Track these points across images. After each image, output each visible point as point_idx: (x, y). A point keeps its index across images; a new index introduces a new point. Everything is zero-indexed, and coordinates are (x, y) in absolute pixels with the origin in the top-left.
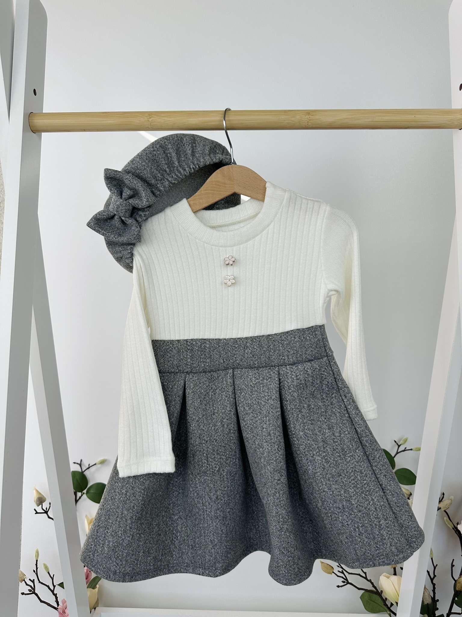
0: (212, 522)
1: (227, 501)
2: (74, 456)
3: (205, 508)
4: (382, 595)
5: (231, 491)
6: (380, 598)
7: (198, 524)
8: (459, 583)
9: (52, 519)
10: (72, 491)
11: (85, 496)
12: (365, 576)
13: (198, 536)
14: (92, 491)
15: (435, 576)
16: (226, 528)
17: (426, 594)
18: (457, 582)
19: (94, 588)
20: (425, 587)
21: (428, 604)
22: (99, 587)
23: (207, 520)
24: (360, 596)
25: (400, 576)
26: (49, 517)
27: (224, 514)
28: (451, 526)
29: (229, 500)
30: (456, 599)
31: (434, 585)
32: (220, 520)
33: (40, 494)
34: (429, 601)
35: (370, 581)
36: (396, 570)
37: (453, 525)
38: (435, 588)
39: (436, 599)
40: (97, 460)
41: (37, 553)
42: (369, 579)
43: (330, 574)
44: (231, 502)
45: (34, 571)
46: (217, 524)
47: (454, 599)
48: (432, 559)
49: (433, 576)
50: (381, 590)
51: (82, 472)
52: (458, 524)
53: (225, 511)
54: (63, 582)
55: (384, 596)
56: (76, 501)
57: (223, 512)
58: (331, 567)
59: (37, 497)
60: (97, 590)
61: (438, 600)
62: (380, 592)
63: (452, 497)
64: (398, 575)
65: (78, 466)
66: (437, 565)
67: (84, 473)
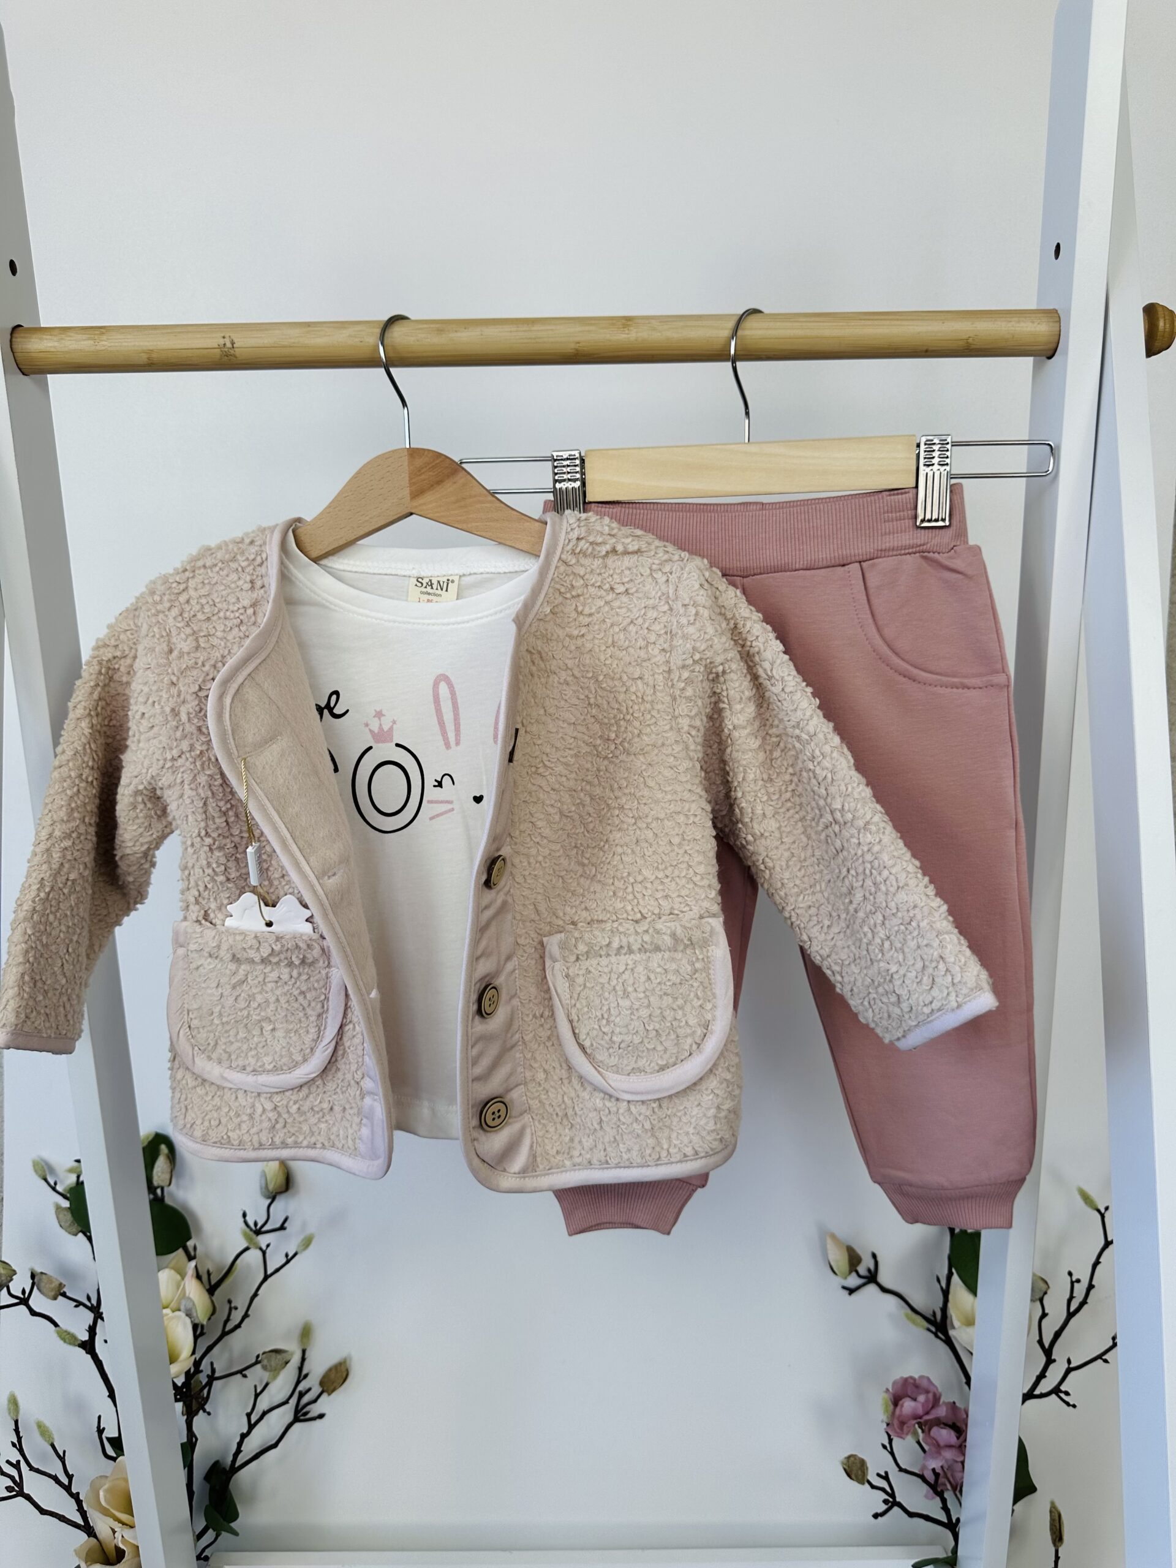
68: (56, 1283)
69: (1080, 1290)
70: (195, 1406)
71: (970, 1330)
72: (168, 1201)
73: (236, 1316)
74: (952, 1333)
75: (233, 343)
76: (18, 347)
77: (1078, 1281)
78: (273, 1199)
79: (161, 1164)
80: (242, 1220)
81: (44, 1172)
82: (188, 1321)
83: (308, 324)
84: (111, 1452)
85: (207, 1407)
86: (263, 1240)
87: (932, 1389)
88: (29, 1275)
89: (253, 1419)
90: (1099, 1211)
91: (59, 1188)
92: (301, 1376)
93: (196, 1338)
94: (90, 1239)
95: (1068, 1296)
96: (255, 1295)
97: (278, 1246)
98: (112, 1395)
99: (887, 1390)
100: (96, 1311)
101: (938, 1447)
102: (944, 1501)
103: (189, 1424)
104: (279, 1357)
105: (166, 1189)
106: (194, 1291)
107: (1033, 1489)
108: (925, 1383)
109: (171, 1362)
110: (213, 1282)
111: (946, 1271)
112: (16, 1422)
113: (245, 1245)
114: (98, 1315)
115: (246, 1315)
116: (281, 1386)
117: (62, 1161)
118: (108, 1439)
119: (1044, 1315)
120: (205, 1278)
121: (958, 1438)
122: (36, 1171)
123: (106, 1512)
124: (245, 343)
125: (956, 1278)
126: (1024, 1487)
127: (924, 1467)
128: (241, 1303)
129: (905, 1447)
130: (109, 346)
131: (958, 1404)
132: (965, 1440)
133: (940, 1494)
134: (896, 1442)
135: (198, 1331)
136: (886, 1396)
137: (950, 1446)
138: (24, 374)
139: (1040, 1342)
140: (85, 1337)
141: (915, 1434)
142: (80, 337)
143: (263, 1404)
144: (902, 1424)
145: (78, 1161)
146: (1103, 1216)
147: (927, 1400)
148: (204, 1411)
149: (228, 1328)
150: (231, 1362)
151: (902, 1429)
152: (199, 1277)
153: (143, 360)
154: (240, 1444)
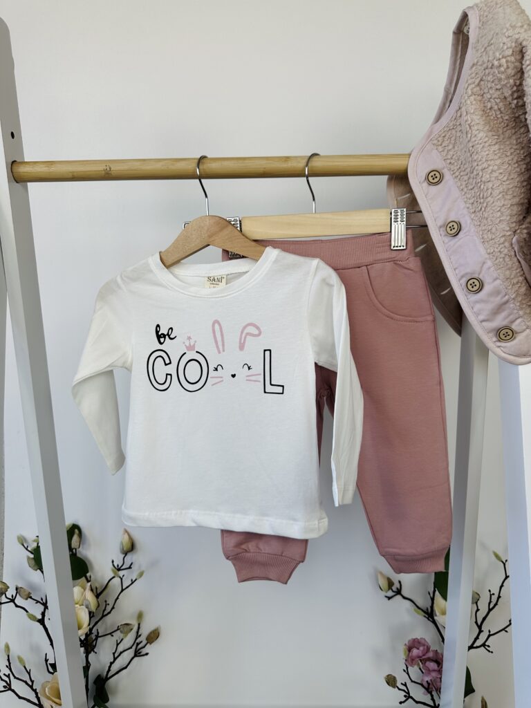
9: (22, 608)
26: (17, 606)
41: (7, 647)
45: (7, 666)
68: (27, 593)
69: (494, 599)
70: (89, 649)
71: (444, 617)
72: (78, 555)
73: (109, 608)
74: (435, 618)
75: (110, 168)
76: (14, 170)
77: (493, 594)
78: (126, 554)
79: (75, 538)
80: (111, 564)
81: (22, 541)
82: (87, 610)
83: (144, 160)
84: (51, 670)
85: (95, 650)
86: (121, 573)
87: (426, 644)
88: (15, 588)
89: (116, 656)
90: (503, 562)
91: (29, 549)
92: (138, 636)
93: (90, 618)
94: (42, 572)
95: (489, 601)
96: (117, 598)
97: (128, 576)
98: (52, 644)
99: (406, 645)
100: (45, 605)
101: (429, 671)
102: (432, 696)
103: (87, 658)
104: (128, 627)
105: (77, 550)
106: (90, 596)
107: (473, 691)
108: (423, 641)
109: (79, 629)
110: (99, 592)
111: (433, 589)
112: (8, 656)
113: (113, 575)
114: (46, 607)
115: (113, 608)
116: (129, 640)
117: (30, 536)
118: (50, 664)
119: (478, 610)
120: (95, 591)
121: (438, 666)
122: (19, 541)
123: (48, 698)
124: (116, 168)
125: (437, 593)
126: (469, 690)
127: (423, 680)
128: (111, 602)
129: (414, 671)
130: (54, 169)
131: (439, 651)
132: (442, 667)
133: (430, 693)
134: (410, 668)
135: (91, 615)
136: (405, 647)
137: (434, 670)
138: (17, 182)
139: (476, 622)
140: (40, 617)
141: (418, 665)
142: (42, 166)
143: (121, 648)
144: (413, 660)
145: (38, 537)
146: (504, 565)
147: (424, 649)
148: (94, 651)
149: (105, 614)
150: (106, 629)
151: (412, 663)
152: (92, 590)
153: (70, 176)
154: (110, 667)
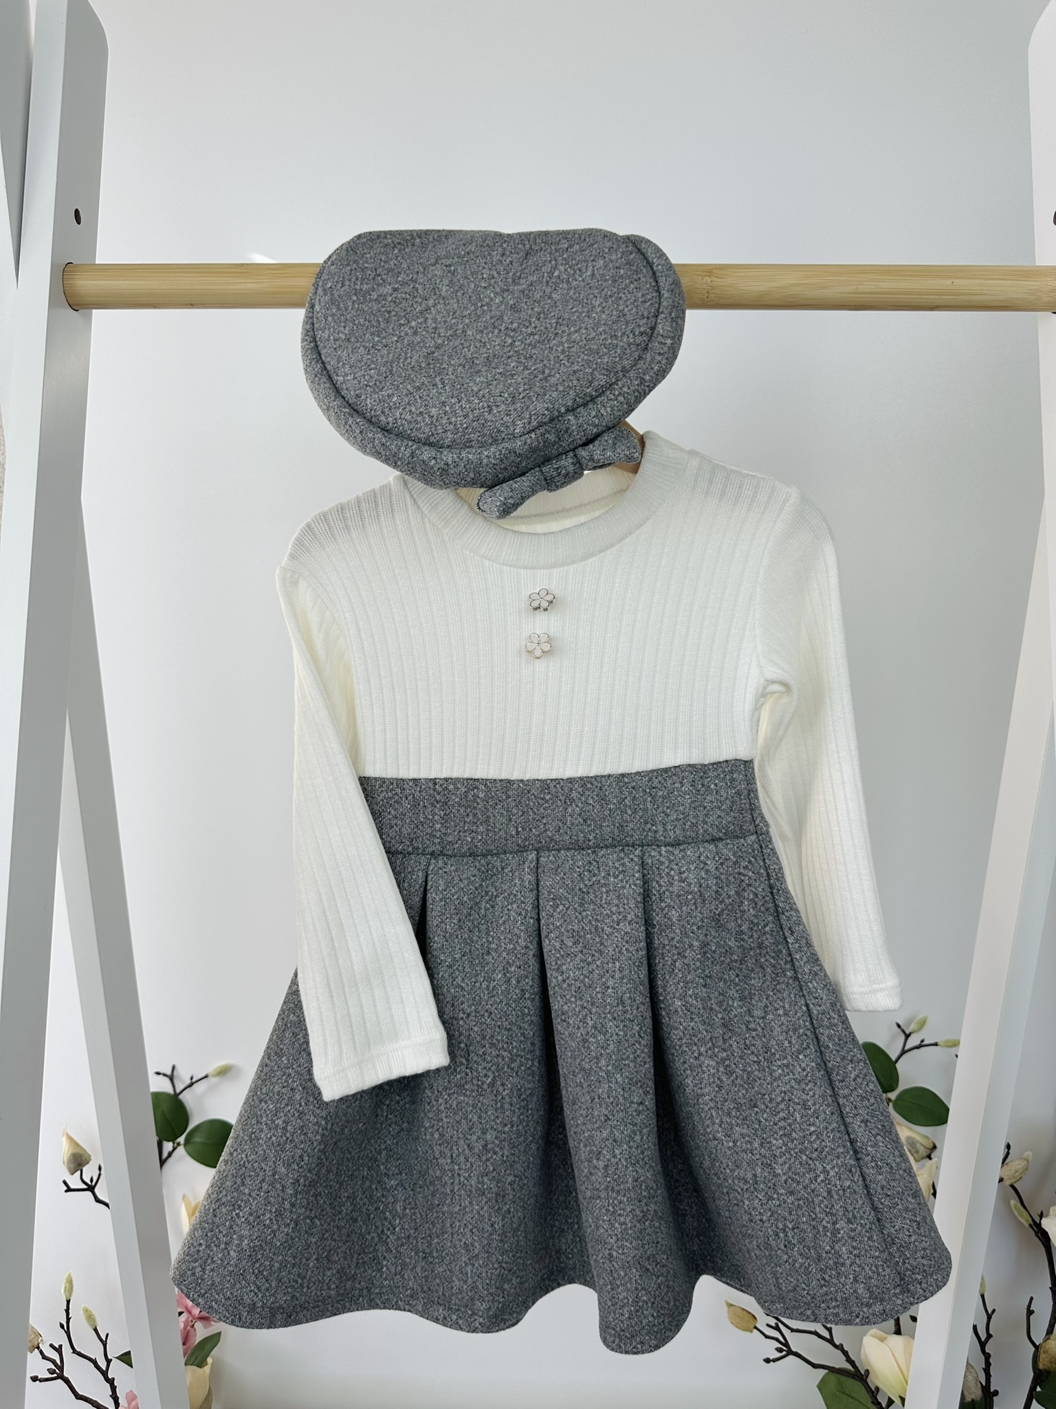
0: (471, 1203)
1: (507, 1157)
2: (157, 1057)
3: (456, 1168)
4: (868, 1380)
5: (519, 1134)
6: (863, 1388)
7: (439, 1205)
8: (1044, 1352)
9: (107, 1205)
10: (155, 1139)
11: (181, 1151)
12: (828, 1337)
13: (438, 1232)
14: (198, 1139)
15: (989, 1336)
16: (503, 1220)
17: (970, 1378)
18: (1041, 1351)
19: (201, 1364)
20: (967, 1362)
21: (973, 1400)
22: (212, 1364)
23: (460, 1196)
24: (817, 1382)
25: (910, 1336)
26: (98, 1201)
27: (499, 1187)
28: (1027, 1221)
29: (514, 1154)
30: (1038, 1389)
31: (987, 1357)
32: (489, 1200)
33: (78, 1145)
34: (976, 1394)
35: (840, 1348)
36: (901, 1322)
37: (1030, 1219)
38: (990, 1364)
39: (992, 1390)
40: (211, 1068)
41: (70, 1282)
42: (838, 1344)
43: (748, 1333)
44: (517, 1159)
45: (62, 1326)
46: (482, 1209)
47: (1033, 1389)
48: (983, 1296)
49: (985, 1336)
50: (866, 1368)
51: (176, 1095)
52: (1041, 1216)
53: (503, 1180)
54: (129, 1352)
55: (872, 1382)
56: (162, 1162)
57: (498, 1182)
58: (750, 1316)
59: (70, 1152)
60: (207, 1369)
61: (996, 1393)
62: (863, 1373)
63: (1029, 1154)
64: (905, 1335)
65: (167, 1080)
66: (994, 1311)
67: (180, 1097)
